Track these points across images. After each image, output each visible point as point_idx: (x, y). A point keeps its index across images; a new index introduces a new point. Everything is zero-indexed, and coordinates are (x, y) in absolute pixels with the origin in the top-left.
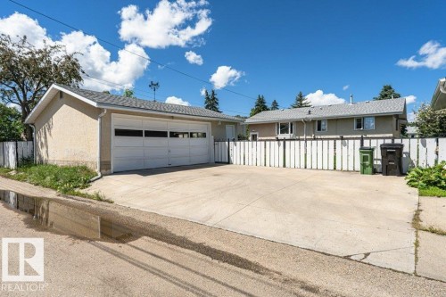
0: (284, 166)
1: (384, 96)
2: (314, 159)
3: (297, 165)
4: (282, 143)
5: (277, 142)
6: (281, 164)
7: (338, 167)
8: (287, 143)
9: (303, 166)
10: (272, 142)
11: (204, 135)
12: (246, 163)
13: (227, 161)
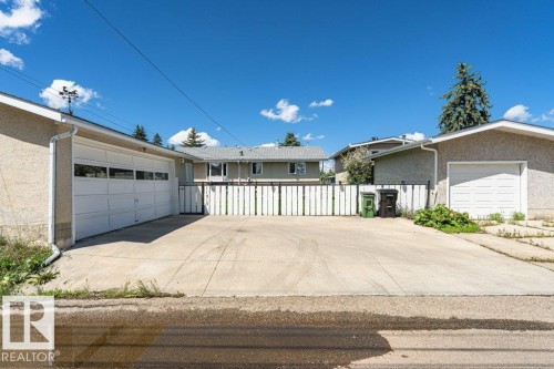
0: (280, 214)
1: (289, 143)
2: (313, 205)
3: (295, 212)
4: (277, 187)
5: (270, 187)
6: (276, 212)
7: (336, 213)
8: (283, 188)
9: (301, 213)
10: (265, 187)
11: (165, 177)
12: (230, 212)
13: (200, 210)
